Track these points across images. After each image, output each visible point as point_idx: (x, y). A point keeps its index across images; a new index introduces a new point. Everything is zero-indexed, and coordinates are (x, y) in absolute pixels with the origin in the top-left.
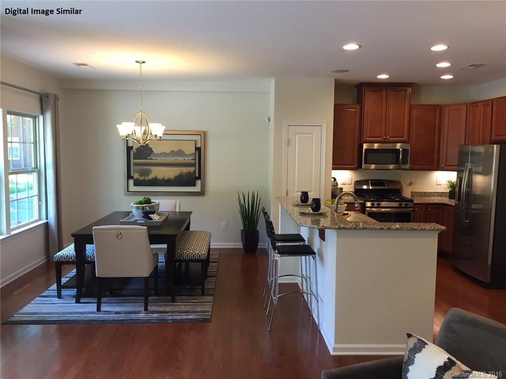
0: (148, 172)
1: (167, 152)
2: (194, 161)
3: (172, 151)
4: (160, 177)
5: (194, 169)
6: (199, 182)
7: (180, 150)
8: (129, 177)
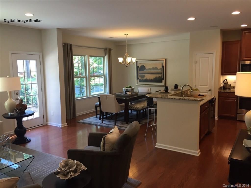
0: (144, 76)
1: (151, 68)
2: (161, 72)
3: (153, 68)
4: (148, 78)
5: (161, 75)
6: (163, 81)
7: (156, 67)
8: (138, 78)
